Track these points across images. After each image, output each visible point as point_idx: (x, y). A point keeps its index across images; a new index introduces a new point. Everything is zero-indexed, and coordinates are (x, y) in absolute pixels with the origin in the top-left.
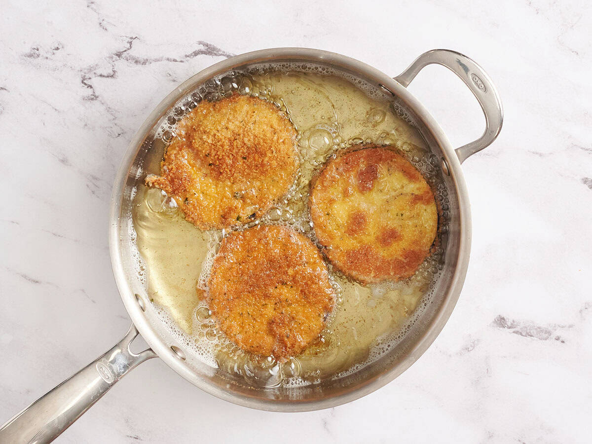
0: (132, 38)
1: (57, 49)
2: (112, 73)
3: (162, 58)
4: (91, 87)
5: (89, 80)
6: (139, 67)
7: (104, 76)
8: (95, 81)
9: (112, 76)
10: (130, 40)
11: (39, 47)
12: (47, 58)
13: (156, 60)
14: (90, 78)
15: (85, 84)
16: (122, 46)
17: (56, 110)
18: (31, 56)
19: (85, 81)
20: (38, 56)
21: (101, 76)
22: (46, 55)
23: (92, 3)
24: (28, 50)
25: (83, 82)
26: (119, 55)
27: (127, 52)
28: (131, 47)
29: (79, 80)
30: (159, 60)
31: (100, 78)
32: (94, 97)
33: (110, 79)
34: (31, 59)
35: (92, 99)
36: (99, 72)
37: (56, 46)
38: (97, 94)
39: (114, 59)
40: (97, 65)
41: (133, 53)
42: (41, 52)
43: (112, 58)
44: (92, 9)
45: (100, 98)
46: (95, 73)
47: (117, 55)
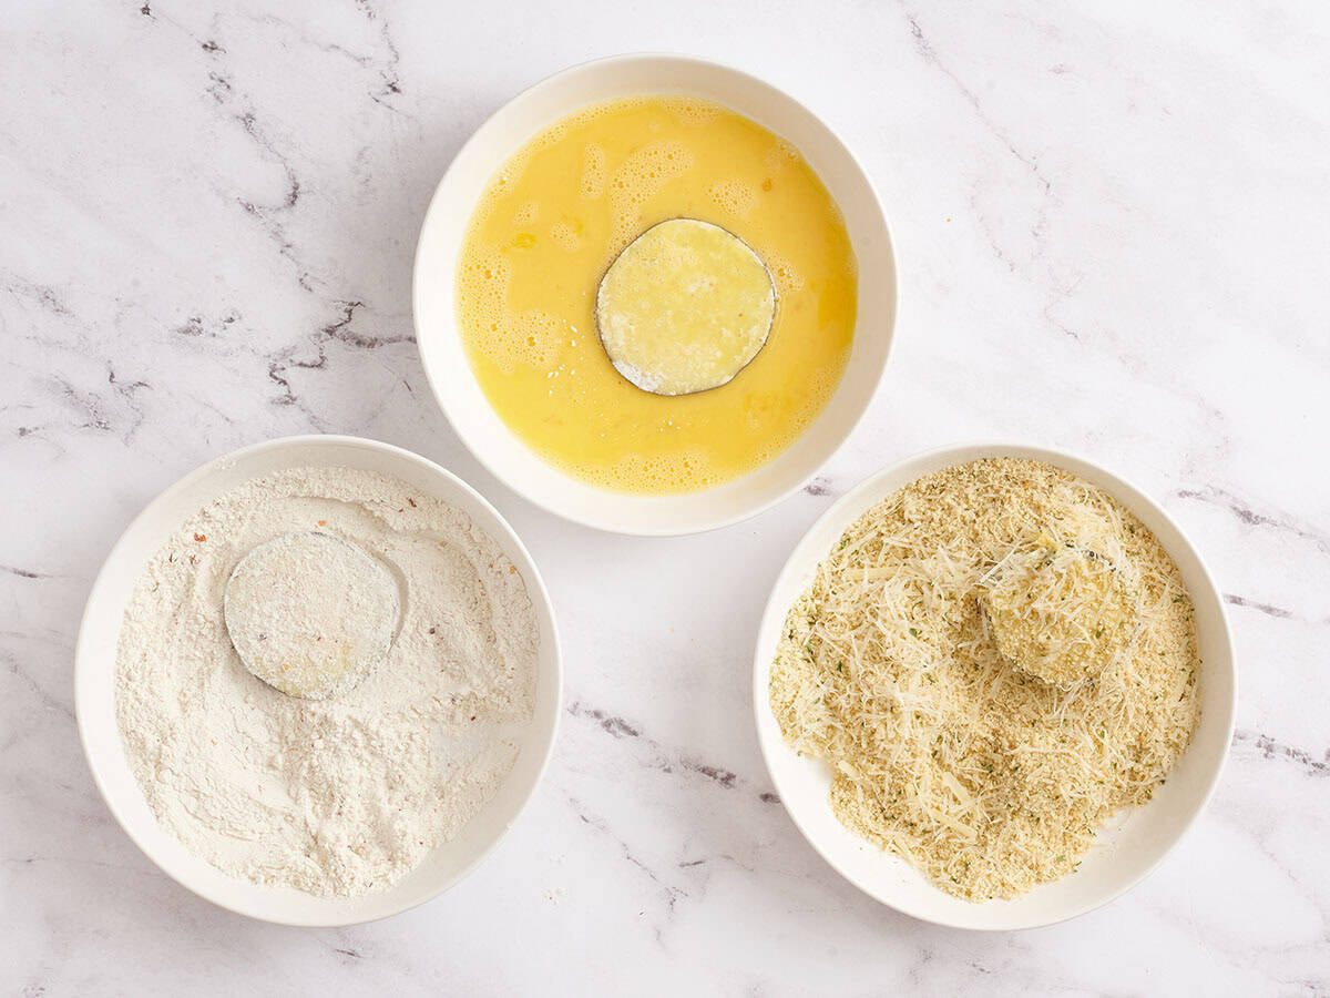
0: (352, 304)
1: (231, 320)
2: (319, 361)
3: (400, 336)
4: (285, 383)
5: (282, 372)
6: (364, 350)
7: (305, 366)
8: (291, 374)
9: (319, 366)
10: (349, 308)
11: (201, 317)
12: (214, 335)
13: (392, 340)
14: (283, 369)
15: (276, 378)
16: (334, 316)
17: (227, 419)
18: (187, 331)
19: (275, 374)
20: (200, 332)
21: (301, 364)
22: (211, 331)
23: (288, 246)
24: (183, 322)
25: (271, 375)
26: (331, 331)
27: (345, 326)
28: (350, 319)
29: (266, 371)
30: (395, 341)
31: (299, 368)
32: (289, 400)
33: (314, 371)
34: (189, 337)
35: (286, 403)
36: (297, 358)
37: (230, 315)
38: (294, 395)
39: (322, 339)
40: (294, 347)
41: (353, 328)
42: (205, 325)
43: (320, 335)
44: (288, 255)
45: (298, 401)
46: (291, 361)
47: (327, 331)
